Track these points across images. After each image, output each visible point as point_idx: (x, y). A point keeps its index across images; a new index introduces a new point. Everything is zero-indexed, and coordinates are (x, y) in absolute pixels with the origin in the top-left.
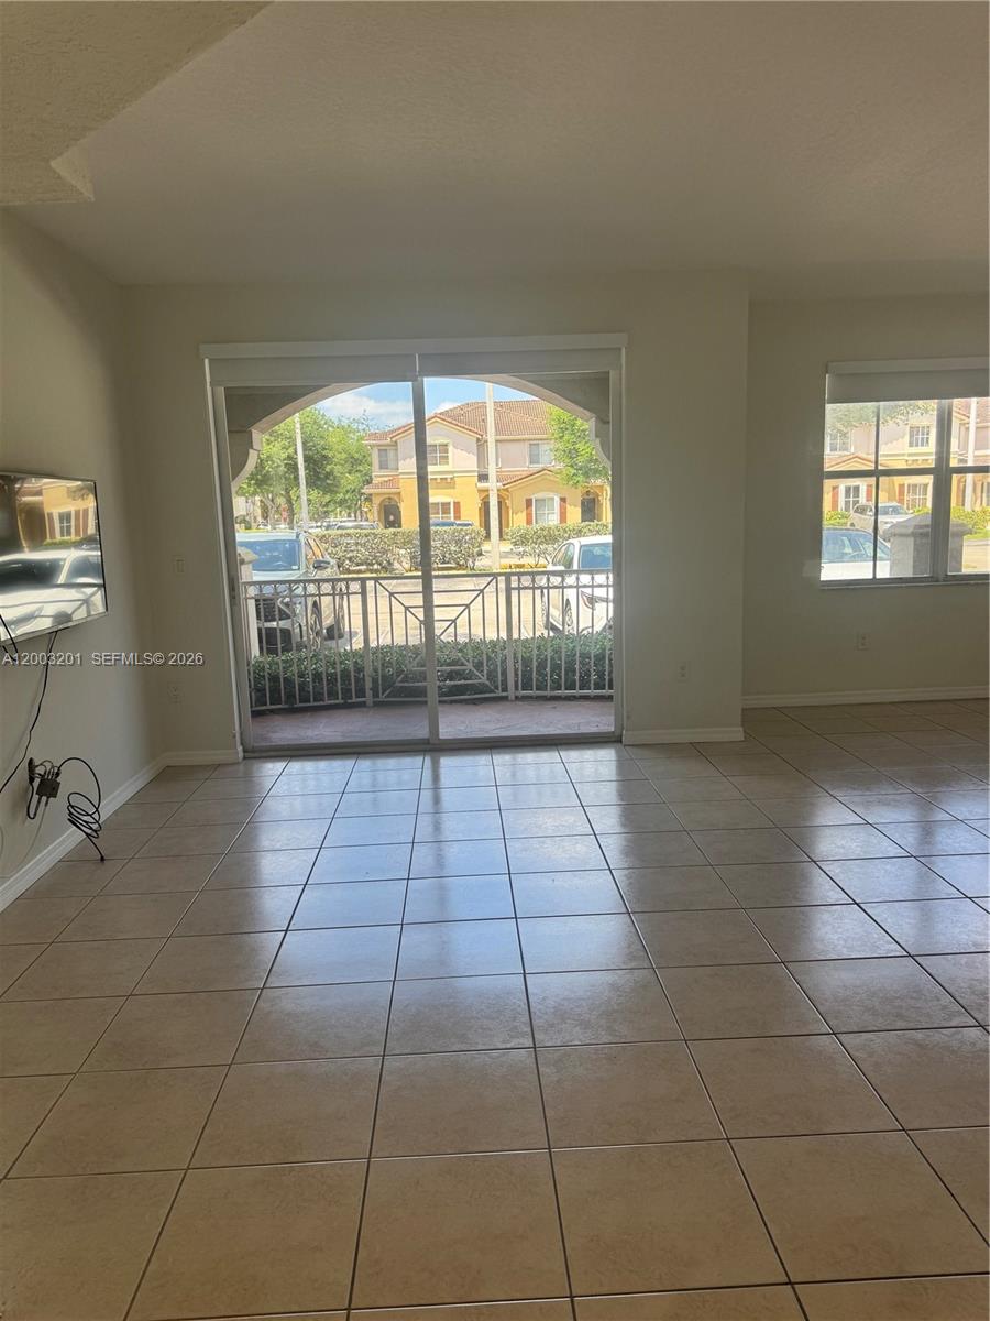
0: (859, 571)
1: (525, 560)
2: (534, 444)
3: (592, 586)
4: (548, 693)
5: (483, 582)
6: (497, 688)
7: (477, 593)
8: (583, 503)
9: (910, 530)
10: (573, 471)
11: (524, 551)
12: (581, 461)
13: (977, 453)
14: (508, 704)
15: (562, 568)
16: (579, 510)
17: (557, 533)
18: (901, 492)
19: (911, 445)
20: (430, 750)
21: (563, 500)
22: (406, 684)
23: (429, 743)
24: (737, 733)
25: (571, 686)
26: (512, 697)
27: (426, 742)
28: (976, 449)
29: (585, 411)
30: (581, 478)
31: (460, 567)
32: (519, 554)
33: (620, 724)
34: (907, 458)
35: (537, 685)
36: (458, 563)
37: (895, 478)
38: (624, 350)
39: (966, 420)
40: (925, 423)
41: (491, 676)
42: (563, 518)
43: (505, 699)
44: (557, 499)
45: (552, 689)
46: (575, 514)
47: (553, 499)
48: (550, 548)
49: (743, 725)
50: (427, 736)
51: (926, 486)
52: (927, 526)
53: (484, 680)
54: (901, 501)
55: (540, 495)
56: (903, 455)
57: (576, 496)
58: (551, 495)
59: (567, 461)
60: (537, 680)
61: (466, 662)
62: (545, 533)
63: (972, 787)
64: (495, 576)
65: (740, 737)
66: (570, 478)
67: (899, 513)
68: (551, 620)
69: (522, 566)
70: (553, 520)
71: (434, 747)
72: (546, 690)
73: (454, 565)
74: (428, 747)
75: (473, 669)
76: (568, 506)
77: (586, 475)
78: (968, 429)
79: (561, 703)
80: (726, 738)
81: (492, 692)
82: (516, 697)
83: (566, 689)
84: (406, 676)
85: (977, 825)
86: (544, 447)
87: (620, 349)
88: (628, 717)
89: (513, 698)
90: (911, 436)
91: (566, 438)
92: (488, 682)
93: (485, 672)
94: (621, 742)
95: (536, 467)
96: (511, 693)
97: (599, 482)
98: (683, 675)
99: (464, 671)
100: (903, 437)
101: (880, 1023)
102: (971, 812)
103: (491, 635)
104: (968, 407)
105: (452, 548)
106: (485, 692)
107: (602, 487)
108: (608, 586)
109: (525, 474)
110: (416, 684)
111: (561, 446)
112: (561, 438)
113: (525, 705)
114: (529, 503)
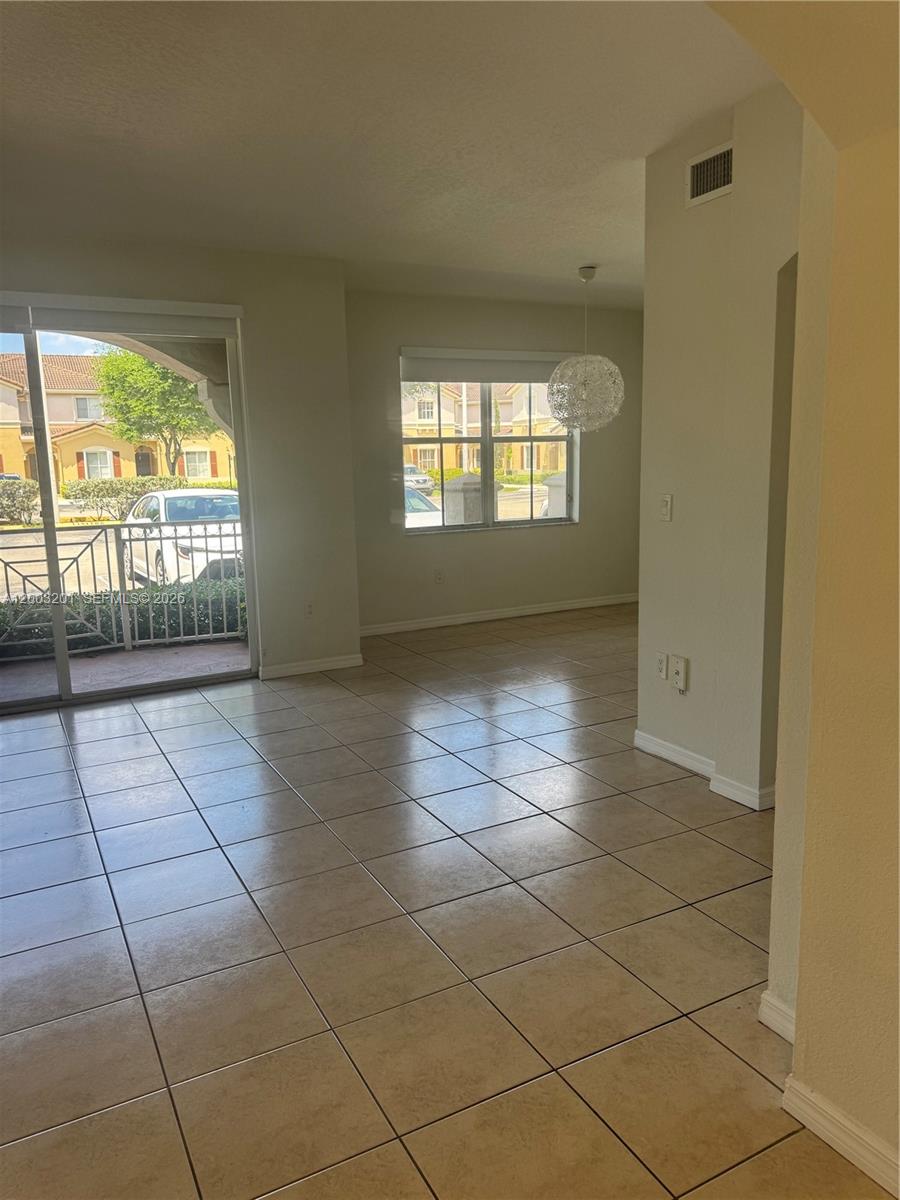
0: (433, 520)
1: (87, 514)
2: (81, 400)
3: (191, 537)
4: (167, 640)
5: (89, 536)
6: (113, 640)
7: (85, 546)
8: (137, 456)
9: (460, 487)
10: (126, 427)
11: (87, 504)
12: (133, 416)
13: (469, 425)
14: (125, 654)
15: (148, 521)
16: (134, 464)
17: (119, 487)
18: (415, 456)
19: (420, 417)
20: (62, 707)
21: (116, 454)
22: (10, 643)
23: (61, 700)
24: (357, 660)
25: (190, 631)
26: (128, 646)
27: (59, 698)
28: (468, 422)
29: (197, 373)
30: (135, 434)
31: (14, 521)
32: (80, 507)
33: (256, 662)
34: (417, 428)
35: (154, 633)
36: (12, 518)
37: (410, 446)
38: (238, 321)
39: (459, 399)
40: (430, 400)
41: (105, 627)
42: (118, 472)
43: (122, 649)
44: (110, 454)
45: (171, 636)
46: (129, 469)
47: (105, 453)
48: (113, 501)
49: (361, 652)
50: (57, 693)
51: (433, 451)
52: (475, 483)
53: (98, 632)
54: (415, 463)
55: (92, 449)
56: (415, 425)
57: (129, 451)
58: (103, 449)
59: (120, 416)
60: (154, 628)
61: (76, 616)
62: (107, 486)
63: (541, 682)
64: (104, 528)
65: (360, 662)
66: (122, 433)
67: (416, 473)
68: (135, 570)
69: (82, 520)
70: (108, 474)
71: (66, 703)
72: (165, 637)
73: (9, 520)
74: (61, 703)
75: (85, 622)
76: (121, 460)
77: (141, 431)
78: (461, 406)
79: (182, 648)
80: (347, 664)
81: (107, 643)
82: (134, 647)
83: (185, 635)
84: (10, 634)
85: (553, 709)
86: (91, 403)
87: (235, 319)
88: (264, 654)
89: (131, 648)
90: (420, 410)
91: (116, 394)
92: (102, 635)
93: (98, 624)
94: (257, 677)
95: (84, 422)
96: (128, 642)
97: (153, 438)
98: (311, 613)
99: (76, 624)
100: (414, 410)
101: (543, 866)
102: (547, 700)
103: (103, 587)
104: (460, 389)
105: (5, 502)
106: (99, 645)
107: (155, 442)
108: (235, 535)
109: (72, 428)
110: (25, 642)
111: (108, 401)
112: (111, 393)
113: (145, 653)
114: (80, 456)
